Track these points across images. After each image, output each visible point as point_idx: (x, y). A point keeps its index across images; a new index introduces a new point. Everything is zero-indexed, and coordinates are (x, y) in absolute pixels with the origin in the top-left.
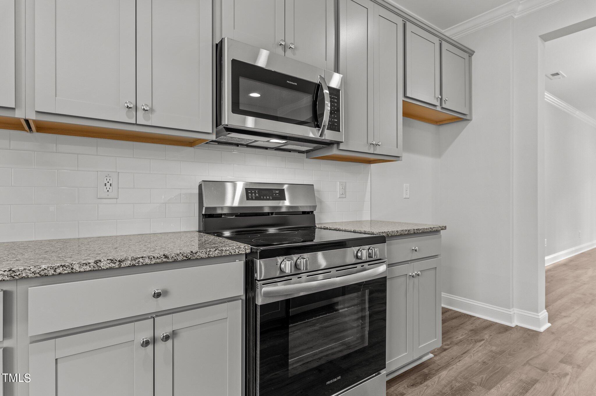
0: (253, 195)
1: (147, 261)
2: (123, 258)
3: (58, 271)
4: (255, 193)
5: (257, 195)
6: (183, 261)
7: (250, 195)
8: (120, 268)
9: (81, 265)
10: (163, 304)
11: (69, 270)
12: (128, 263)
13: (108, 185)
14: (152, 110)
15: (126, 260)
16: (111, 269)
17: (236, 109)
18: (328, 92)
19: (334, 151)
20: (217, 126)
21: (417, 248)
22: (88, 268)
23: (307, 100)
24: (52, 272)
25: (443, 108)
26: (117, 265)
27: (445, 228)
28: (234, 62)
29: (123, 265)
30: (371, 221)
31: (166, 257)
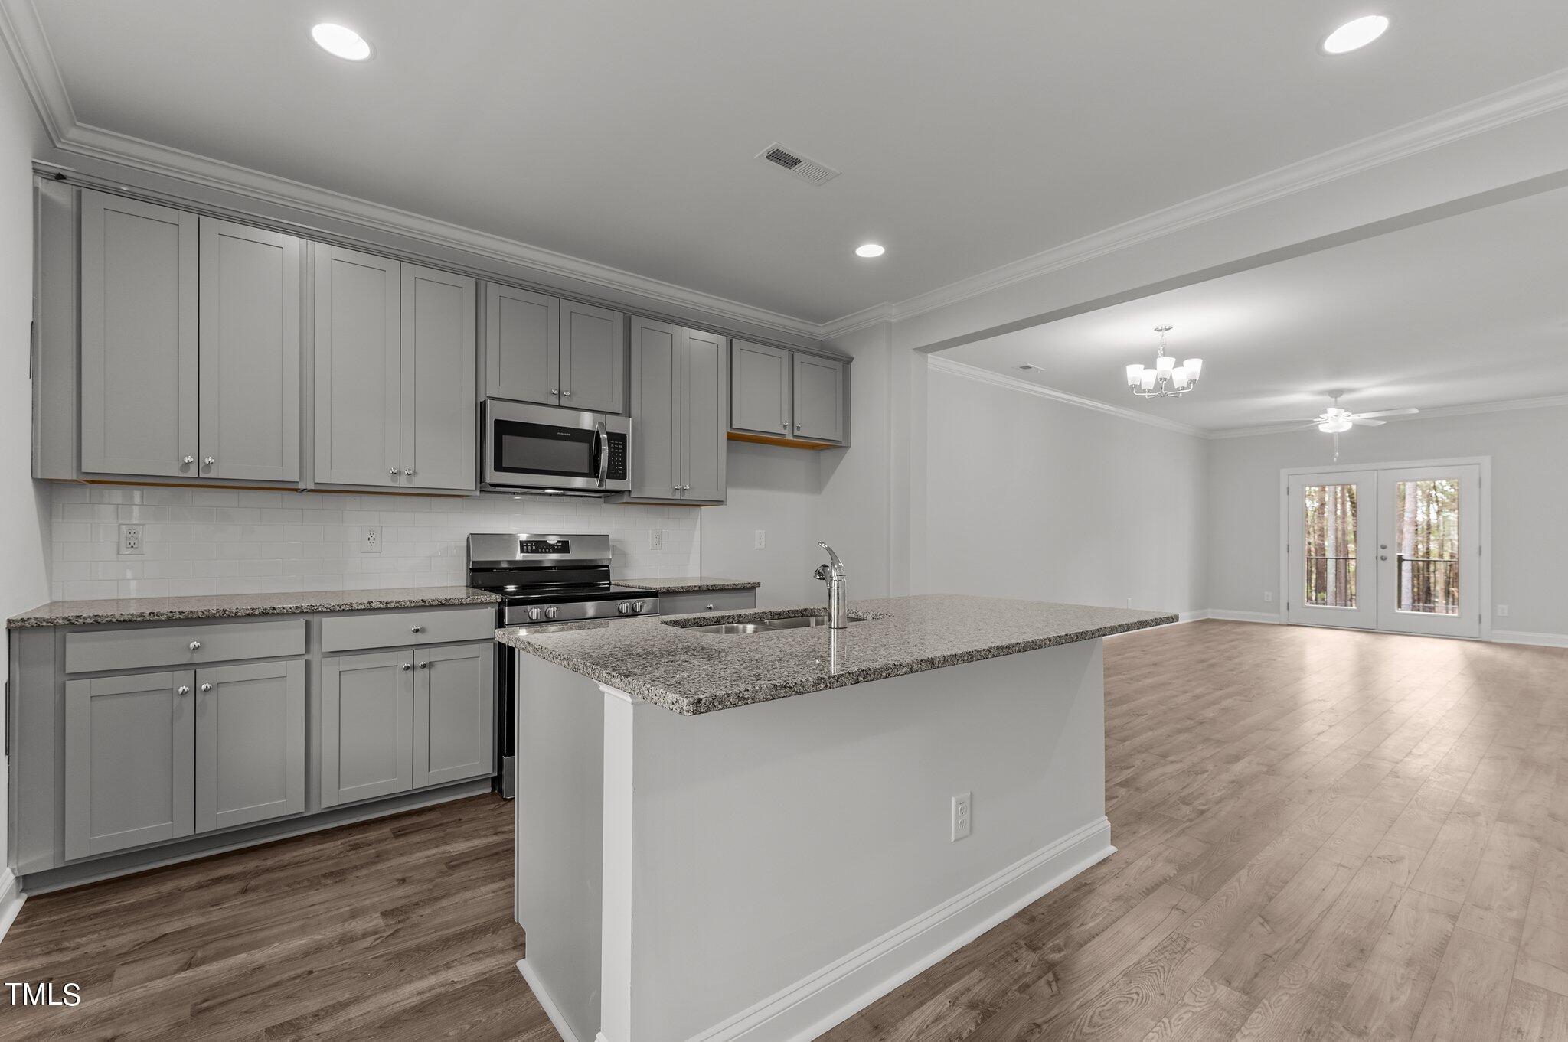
0: (529, 547)
1: (408, 604)
2: (390, 600)
3: (343, 608)
4: (531, 546)
5: (534, 548)
6: (438, 606)
7: (525, 547)
8: (387, 608)
9: (358, 604)
10: (422, 639)
11: (349, 608)
12: (393, 605)
13: (372, 539)
14: (415, 473)
15: (391, 602)
16: (380, 608)
17: (499, 467)
18: (606, 436)
19: (626, 499)
20: (481, 483)
21: (711, 606)
22: (363, 607)
23: (582, 449)
24: (338, 608)
25: (795, 436)
26: (384, 606)
27: (759, 584)
28: (498, 423)
29: (389, 606)
30: (701, 578)
31: (424, 601)
